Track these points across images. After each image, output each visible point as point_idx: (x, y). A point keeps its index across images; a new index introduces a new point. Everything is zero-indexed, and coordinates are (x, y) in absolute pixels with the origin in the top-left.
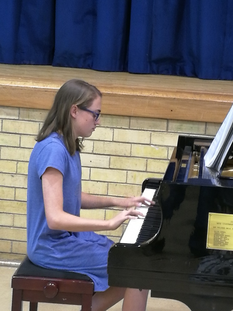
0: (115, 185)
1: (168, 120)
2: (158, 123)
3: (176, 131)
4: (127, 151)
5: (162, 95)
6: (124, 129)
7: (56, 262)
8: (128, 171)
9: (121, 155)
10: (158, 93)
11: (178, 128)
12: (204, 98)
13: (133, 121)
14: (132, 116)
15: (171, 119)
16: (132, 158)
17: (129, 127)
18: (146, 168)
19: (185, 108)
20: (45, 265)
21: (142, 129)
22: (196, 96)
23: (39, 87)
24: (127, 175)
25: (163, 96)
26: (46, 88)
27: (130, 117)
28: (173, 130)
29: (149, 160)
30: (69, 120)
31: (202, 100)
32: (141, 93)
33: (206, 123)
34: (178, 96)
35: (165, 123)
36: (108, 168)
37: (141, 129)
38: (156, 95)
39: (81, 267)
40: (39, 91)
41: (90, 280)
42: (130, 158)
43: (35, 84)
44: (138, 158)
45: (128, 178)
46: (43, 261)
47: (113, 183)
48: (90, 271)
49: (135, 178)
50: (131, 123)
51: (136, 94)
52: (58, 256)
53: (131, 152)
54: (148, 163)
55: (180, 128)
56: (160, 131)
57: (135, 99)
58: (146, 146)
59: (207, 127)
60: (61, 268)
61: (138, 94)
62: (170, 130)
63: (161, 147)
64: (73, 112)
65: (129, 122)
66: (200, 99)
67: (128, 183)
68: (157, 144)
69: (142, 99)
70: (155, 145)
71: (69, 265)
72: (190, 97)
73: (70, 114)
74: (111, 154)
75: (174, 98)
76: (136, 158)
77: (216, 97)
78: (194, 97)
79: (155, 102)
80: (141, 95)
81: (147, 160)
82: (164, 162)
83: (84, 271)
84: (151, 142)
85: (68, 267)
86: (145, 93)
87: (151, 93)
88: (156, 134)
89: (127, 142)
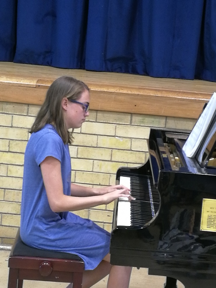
0: (82, 173)
1: (132, 114)
2: (122, 116)
3: (139, 125)
4: (93, 142)
5: (126, 91)
6: (91, 122)
7: (49, 243)
8: (94, 161)
9: (88, 146)
10: (123, 90)
11: (141, 122)
12: (165, 95)
13: (100, 115)
14: (99, 109)
15: (135, 114)
16: (99, 148)
17: (96, 120)
18: (111, 158)
19: (147, 103)
20: (39, 246)
21: (108, 122)
22: (158, 92)
23: (13, 82)
24: (93, 163)
25: (128, 92)
26: (20, 83)
27: (97, 111)
28: (136, 124)
29: (114, 150)
30: (60, 112)
31: (163, 96)
32: (108, 89)
33: (166, 117)
34: (141, 93)
35: (129, 117)
36: (76, 157)
37: (106, 122)
38: (121, 91)
39: (72, 248)
40: (13, 86)
41: (81, 260)
42: (96, 148)
43: (8, 79)
44: (103, 149)
45: (94, 167)
46: (37, 242)
47: (80, 172)
48: (80, 252)
49: (100, 167)
50: (98, 116)
51: (104, 90)
52: (52, 237)
53: (97, 143)
54: (113, 153)
55: (142, 122)
56: (124, 124)
57: (102, 94)
58: (111, 137)
59: (167, 121)
60: (53, 249)
61: (105, 90)
62: (134, 123)
63: (125, 139)
64: (64, 105)
65: (96, 115)
66: (162, 96)
67: (94, 171)
68: (121, 136)
69: (109, 94)
70: (120, 137)
71: (61, 246)
72: (152, 94)
73: (61, 106)
74: (79, 145)
75: (138, 95)
76: (102, 148)
77: (176, 94)
78: (156, 94)
79: (120, 98)
80: (108, 91)
81: (112, 151)
82: (127, 153)
83: (75, 251)
84: (116, 134)
85: (60, 248)
86: (111, 90)
87: (117, 89)
88: (120, 126)
89: (94, 134)
